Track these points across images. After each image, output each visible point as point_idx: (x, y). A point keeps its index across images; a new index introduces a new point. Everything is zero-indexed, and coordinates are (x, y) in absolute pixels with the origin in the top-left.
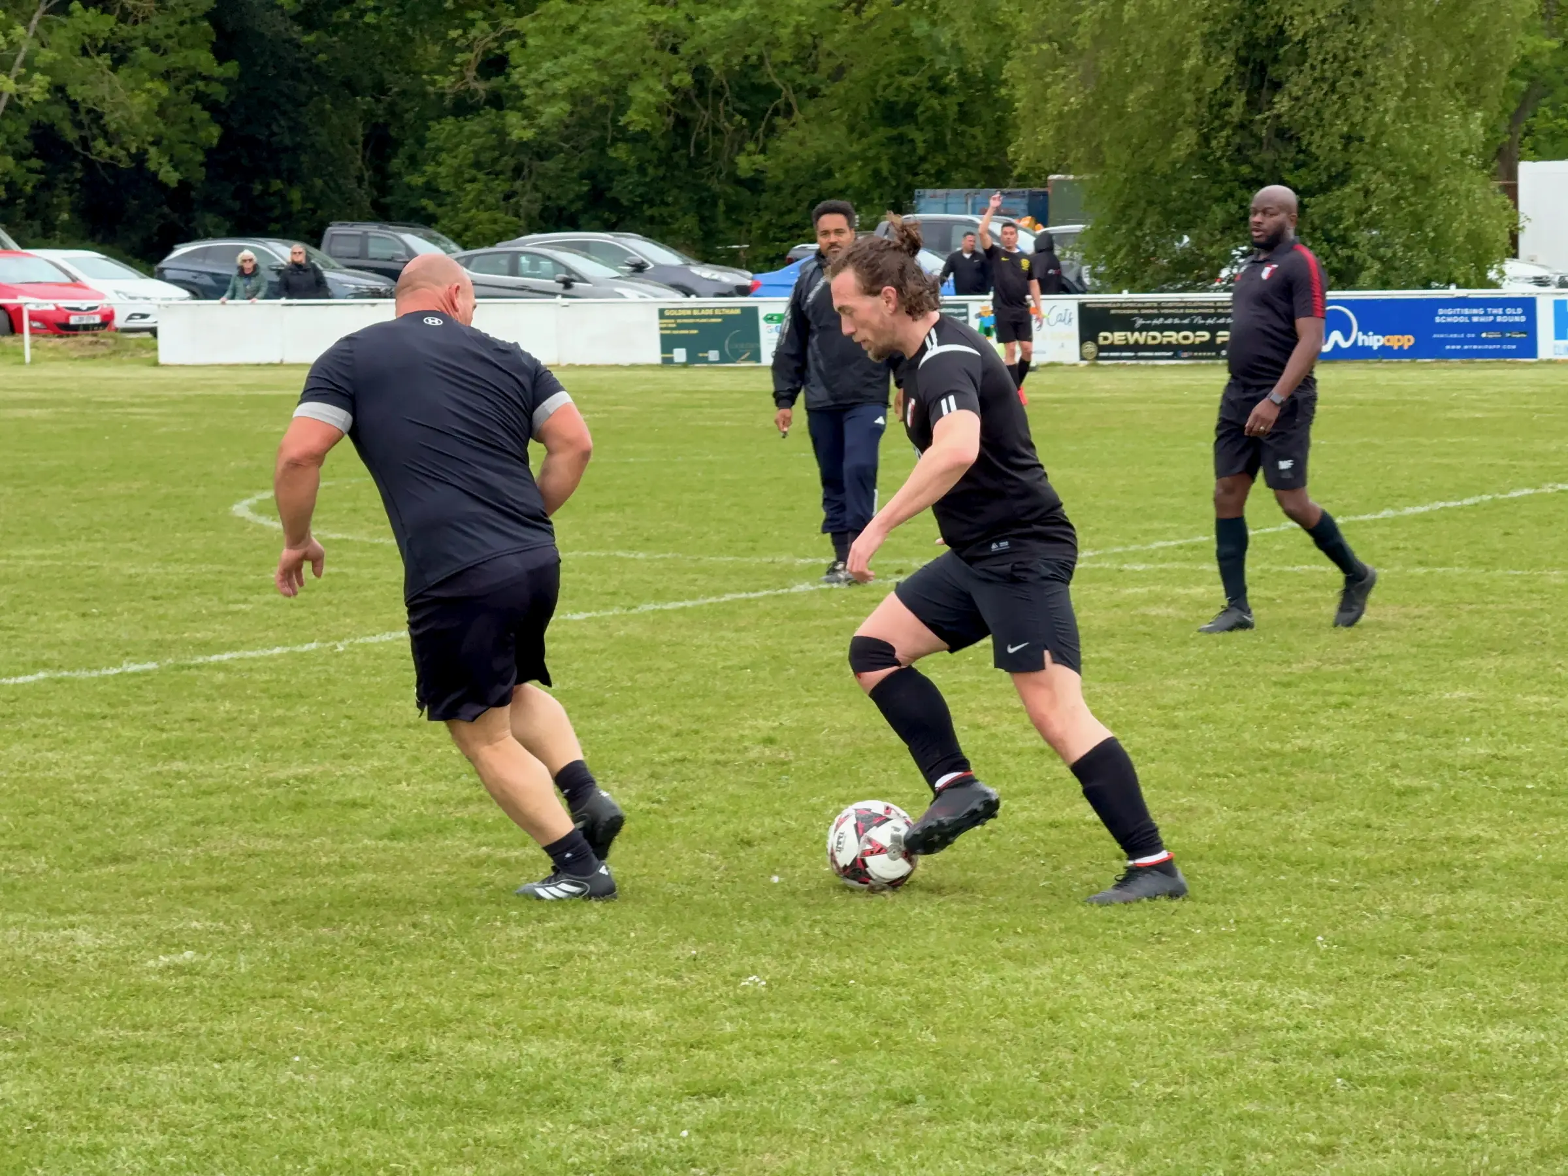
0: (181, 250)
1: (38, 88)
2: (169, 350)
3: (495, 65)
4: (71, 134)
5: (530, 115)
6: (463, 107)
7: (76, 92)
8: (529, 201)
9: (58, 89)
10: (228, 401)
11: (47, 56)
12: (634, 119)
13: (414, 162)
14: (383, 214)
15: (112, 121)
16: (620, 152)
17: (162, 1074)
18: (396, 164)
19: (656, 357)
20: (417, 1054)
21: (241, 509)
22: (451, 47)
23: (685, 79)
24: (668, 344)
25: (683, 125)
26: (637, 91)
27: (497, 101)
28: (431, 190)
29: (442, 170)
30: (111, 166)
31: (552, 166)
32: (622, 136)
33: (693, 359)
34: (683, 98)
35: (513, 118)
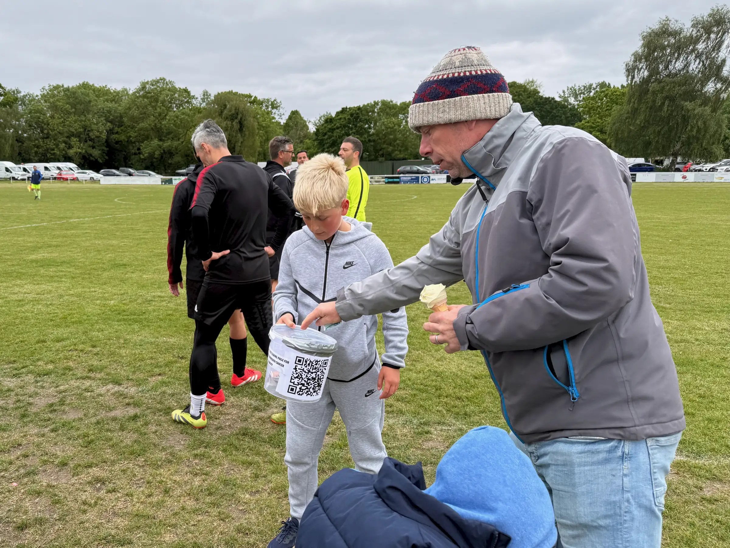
0: (102, 171)
1: (84, 151)
2: (102, 182)
3: (139, 149)
4: (87, 157)
5: (143, 155)
6: (135, 154)
7: (88, 152)
8: (144, 165)
9: (86, 151)
10: (110, 188)
11: (84, 147)
12: (156, 156)
13: (129, 161)
14: (126, 167)
15: (93, 155)
16: (155, 160)
17: (127, 254)
18: (127, 161)
19: (160, 183)
20: (152, 251)
21: (116, 200)
22: (134, 147)
23: (162, 151)
24: (162, 182)
25: (162, 157)
26: (156, 153)
27: (140, 153)
28: (132, 164)
29: (133, 162)
30: (92, 160)
31: (146, 161)
32: (154, 158)
33: (165, 184)
34: (162, 153)
35: (141, 156)
